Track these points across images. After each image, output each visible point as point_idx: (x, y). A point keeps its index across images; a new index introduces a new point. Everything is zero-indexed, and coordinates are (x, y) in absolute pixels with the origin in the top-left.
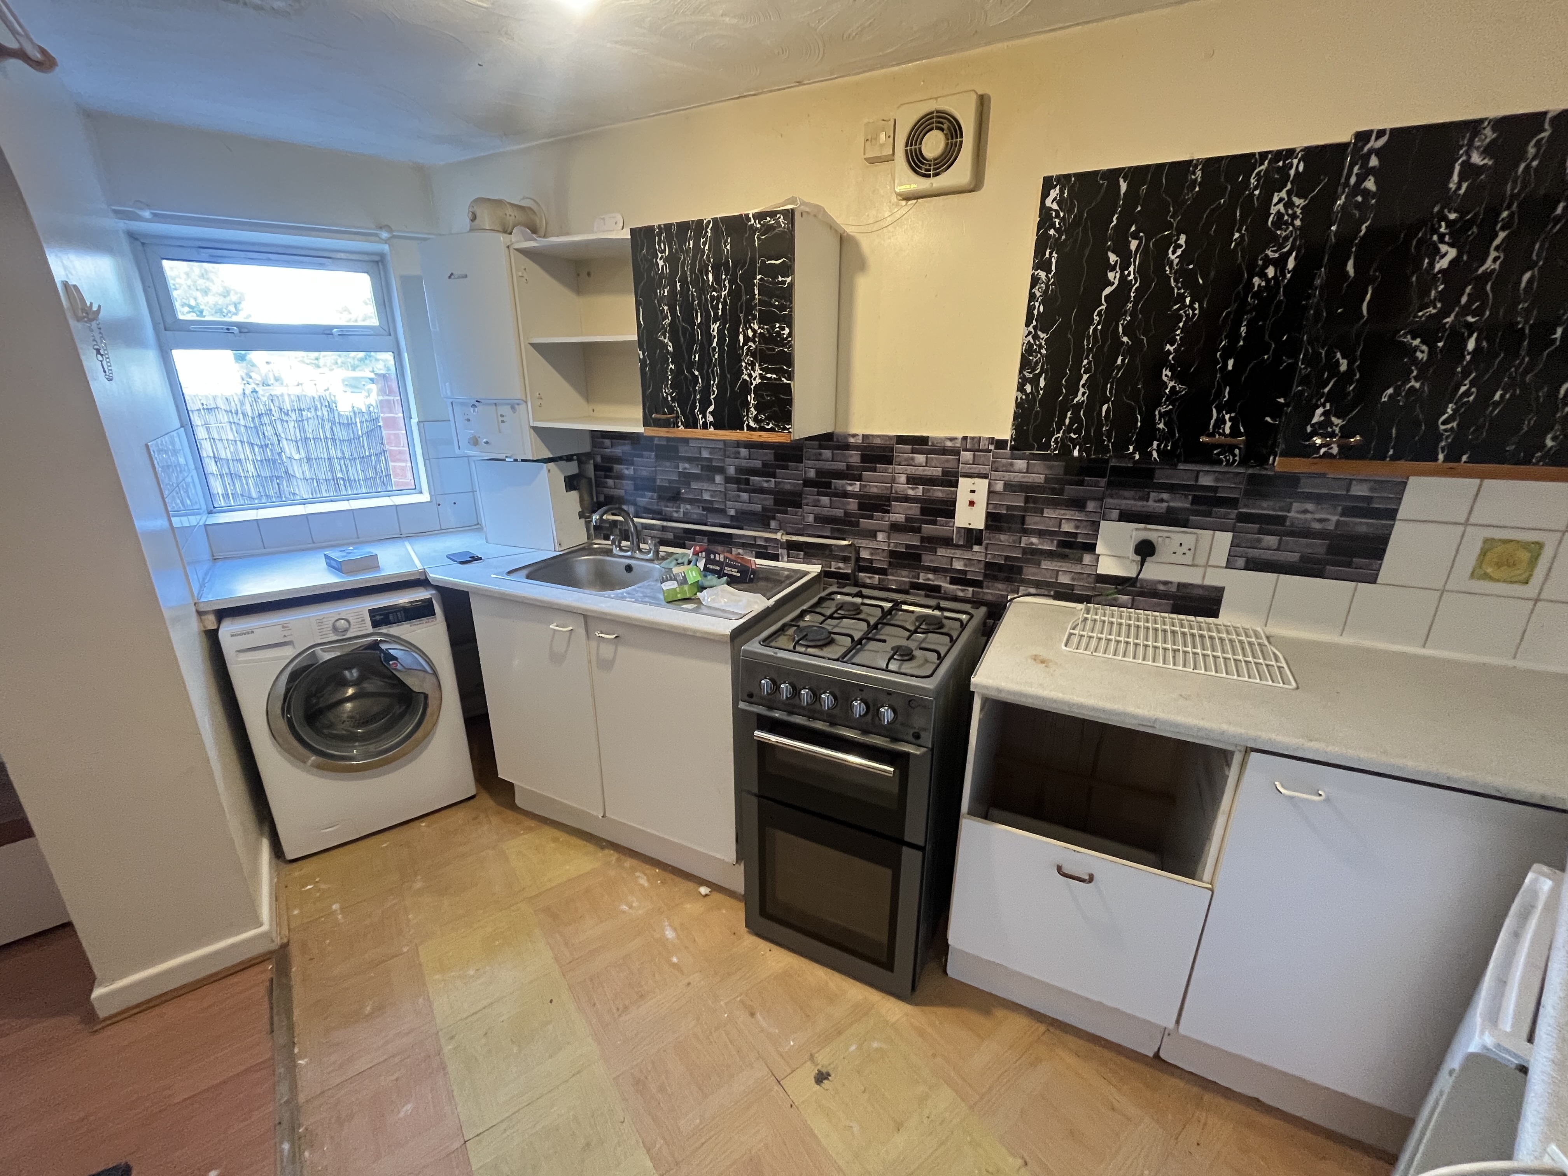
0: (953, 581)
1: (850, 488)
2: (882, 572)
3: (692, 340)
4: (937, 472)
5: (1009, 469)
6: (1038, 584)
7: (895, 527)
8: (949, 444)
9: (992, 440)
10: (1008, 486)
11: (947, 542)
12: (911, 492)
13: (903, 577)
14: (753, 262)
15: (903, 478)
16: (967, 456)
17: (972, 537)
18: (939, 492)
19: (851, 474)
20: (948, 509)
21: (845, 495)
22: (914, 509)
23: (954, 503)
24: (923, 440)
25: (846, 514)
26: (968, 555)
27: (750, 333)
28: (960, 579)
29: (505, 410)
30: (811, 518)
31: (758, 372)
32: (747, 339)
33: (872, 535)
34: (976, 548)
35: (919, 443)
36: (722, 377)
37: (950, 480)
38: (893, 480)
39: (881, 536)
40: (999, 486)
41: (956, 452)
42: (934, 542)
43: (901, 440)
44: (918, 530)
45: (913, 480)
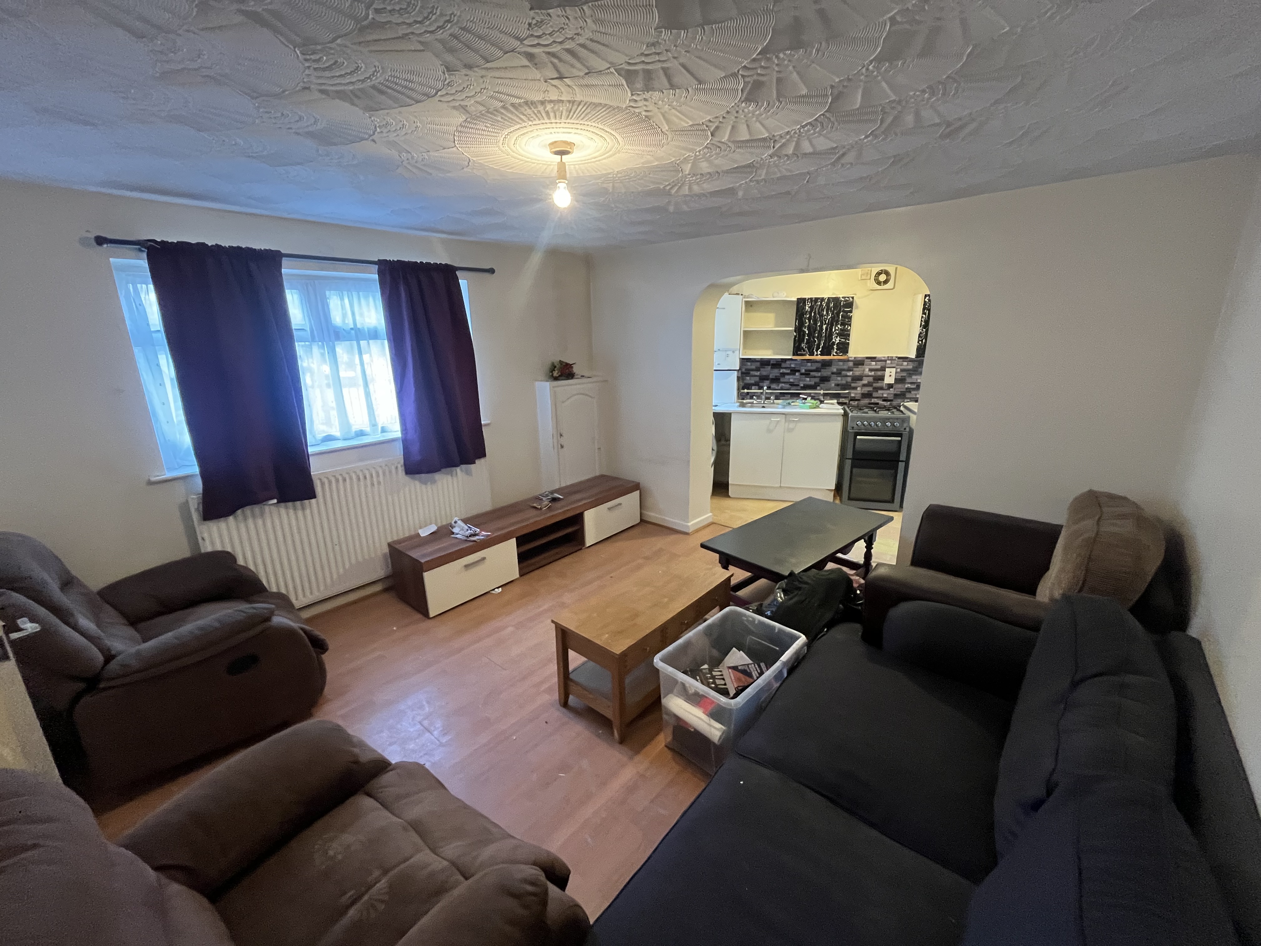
0: (884, 400)
1: (848, 374)
2: (858, 400)
3: (816, 329)
4: (879, 367)
5: (902, 365)
6: (910, 398)
7: (864, 385)
8: (883, 359)
9: (897, 357)
10: (902, 370)
11: (882, 388)
12: (870, 374)
13: (866, 401)
14: (840, 309)
15: (867, 370)
16: (888, 362)
17: (890, 386)
18: (879, 373)
19: (849, 370)
20: (882, 378)
21: (847, 376)
22: (871, 379)
23: (884, 376)
24: (875, 358)
25: (847, 382)
26: (888, 392)
27: (837, 328)
28: (885, 400)
29: (730, 353)
30: (833, 385)
31: (838, 339)
32: (835, 330)
33: (855, 388)
34: (891, 389)
35: (873, 359)
36: (825, 341)
37: (883, 369)
38: (864, 371)
39: (859, 389)
40: (899, 370)
41: (885, 361)
42: (876, 389)
43: (867, 358)
44: (872, 386)
45: (871, 370)
